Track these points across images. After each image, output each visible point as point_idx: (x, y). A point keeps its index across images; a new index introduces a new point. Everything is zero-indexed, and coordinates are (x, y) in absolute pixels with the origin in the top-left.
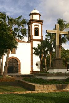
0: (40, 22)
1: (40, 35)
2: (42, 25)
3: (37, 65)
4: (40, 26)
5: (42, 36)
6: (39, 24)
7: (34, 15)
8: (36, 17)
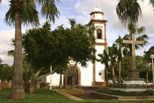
0: (104, 22)
1: (103, 37)
2: (105, 25)
3: (100, 74)
4: (104, 27)
5: (105, 39)
6: (102, 25)
7: (96, 14)
8: (98, 17)
